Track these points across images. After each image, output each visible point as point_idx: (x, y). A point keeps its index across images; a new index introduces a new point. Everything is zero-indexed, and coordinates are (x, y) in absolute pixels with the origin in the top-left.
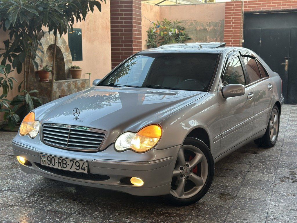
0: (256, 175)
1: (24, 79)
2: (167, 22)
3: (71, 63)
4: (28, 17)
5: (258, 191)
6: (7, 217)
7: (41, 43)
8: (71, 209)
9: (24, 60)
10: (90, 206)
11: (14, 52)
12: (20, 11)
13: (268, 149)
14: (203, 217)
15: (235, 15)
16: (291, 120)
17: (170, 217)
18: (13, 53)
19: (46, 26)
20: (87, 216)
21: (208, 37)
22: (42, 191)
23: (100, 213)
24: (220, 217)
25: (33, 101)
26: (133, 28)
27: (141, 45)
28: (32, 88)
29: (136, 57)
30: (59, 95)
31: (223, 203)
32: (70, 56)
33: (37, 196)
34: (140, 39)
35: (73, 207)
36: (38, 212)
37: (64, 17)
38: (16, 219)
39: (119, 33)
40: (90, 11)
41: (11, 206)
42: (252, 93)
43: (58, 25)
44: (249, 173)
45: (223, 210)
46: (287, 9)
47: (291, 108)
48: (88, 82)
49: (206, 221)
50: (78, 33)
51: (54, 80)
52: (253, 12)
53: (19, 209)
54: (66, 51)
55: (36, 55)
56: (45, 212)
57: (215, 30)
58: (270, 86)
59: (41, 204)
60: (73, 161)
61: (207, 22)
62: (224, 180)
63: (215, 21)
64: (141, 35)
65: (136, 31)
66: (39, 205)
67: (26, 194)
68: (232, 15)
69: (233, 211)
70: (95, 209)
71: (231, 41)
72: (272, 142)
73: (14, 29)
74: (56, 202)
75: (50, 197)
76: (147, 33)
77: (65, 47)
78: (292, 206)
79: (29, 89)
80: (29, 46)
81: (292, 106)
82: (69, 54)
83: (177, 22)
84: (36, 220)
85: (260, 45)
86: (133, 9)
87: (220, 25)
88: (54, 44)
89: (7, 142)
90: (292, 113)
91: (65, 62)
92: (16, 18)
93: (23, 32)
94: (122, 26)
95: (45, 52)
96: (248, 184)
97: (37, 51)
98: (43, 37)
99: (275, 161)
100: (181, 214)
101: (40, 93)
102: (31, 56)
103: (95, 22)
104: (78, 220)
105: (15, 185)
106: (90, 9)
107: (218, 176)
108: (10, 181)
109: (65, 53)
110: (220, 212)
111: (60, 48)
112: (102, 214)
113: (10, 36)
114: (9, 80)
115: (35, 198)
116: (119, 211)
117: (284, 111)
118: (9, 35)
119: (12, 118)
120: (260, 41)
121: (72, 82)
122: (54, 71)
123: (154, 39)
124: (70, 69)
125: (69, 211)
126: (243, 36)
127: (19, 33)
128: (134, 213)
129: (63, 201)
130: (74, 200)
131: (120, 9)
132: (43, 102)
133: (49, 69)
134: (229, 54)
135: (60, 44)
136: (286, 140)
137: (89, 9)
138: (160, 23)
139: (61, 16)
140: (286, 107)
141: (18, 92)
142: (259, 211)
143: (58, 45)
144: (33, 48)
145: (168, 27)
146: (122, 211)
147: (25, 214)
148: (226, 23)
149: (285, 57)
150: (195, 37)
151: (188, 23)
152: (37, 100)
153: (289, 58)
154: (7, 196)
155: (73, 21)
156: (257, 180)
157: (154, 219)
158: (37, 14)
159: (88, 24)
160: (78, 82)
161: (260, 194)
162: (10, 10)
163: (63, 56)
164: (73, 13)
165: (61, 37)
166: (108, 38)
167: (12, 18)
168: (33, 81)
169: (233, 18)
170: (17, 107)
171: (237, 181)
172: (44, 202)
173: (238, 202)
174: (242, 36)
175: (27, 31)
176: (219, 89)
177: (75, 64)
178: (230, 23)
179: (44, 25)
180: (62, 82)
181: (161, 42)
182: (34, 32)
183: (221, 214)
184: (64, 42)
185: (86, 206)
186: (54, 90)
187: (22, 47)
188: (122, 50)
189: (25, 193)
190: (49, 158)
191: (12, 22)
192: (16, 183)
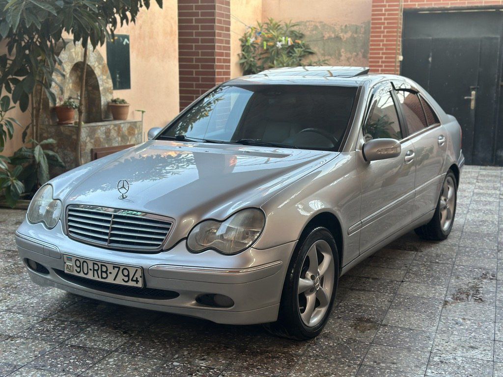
0: (416, 289)
1: (33, 121)
2: (273, 25)
3: (111, 93)
4: (38, 17)
5: (416, 316)
6: (6, 356)
7: (60, 61)
8: (110, 343)
9: (31, 88)
10: (142, 339)
11: (14, 75)
12: (25, 6)
13: (437, 243)
14: (326, 358)
15: (389, 15)
16: (477, 194)
17: (273, 357)
18: (14, 77)
19: (69, 33)
20: (137, 355)
21: (343, 50)
22: (63, 313)
23: (158, 351)
24: (353, 359)
25: (47, 158)
26: (216, 38)
27: (229, 66)
28: (45, 135)
29: (222, 90)
30: (90, 148)
31: (359, 336)
32: (110, 81)
33: (55, 320)
34: (228, 55)
35: (114, 341)
36: (56, 348)
37: (100, 18)
38: (21, 360)
39: (192, 46)
40: (144, 7)
41: (12, 338)
42: (412, 152)
43: (90, 30)
44: (405, 284)
45: (358, 348)
46: (476, 6)
47: (479, 172)
48: (140, 127)
49: (330, 366)
50: (124, 40)
51: (83, 123)
52: (419, 9)
53: (24, 343)
54: (103, 74)
55: (51, 81)
56: (69, 348)
57: (354, 38)
58: (441, 139)
59: (61, 335)
60: (119, 268)
61: (342, 26)
62: (363, 296)
63: (354, 24)
64: (229, 48)
65: (221, 41)
66: (59, 336)
67: (37, 317)
68: (384, 15)
69: (376, 350)
70: (150, 344)
71: (382, 58)
72: (444, 231)
73: (15, 37)
74: (86, 331)
75: (76, 323)
76: (240, 43)
77: (100, 66)
78: (471, 341)
79: (40, 138)
80: (39, 65)
81: (481, 169)
82: (107, 78)
83: (291, 25)
84: (53, 362)
85: (430, 65)
86: (217, 4)
87: (363, 30)
88: (83, 61)
89: (3, 227)
90: (480, 181)
91: (101, 92)
92: (19, 19)
93: (30, 41)
94: (198, 34)
95: (68, 76)
96: (401, 303)
97: (54, 74)
98: (63, 50)
99: (448, 264)
100: (291, 353)
101: (59, 145)
102: (44, 82)
103: (152, 23)
104: (123, 363)
105: (18, 302)
106: (145, 4)
107: (352, 290)
108: (9, 295)
109: (101, 77)
110: (354, 350)
111: (93, 68)
112: (161, 352)
113: (8, 49)
114: (7, 123)
115: (51, 324)
116: (188, 347)
117: (467, 178)
118: (7, 47)
119: (12, 188)
120: (430, 59)
121: (112, 126)
122: (83, 108)
123: (251, 52)
124: (110, 104)
125: (107, 347)
126: (401, 50)
127: (23, 44)
128: (214, 351)
129: (98, 330)
130: (116, 328)
131: (194, 4)
132: (64, 159)
133: (74, 104)
134: (375, 87)
135: (92, 61)
136: (467, 229)
137: (143, 4)
138: (262, 26)
139: (94, 16)
140: (470, 170)
141: (22, 142)
142: (417, 350)
143: (89, 64)
144: (48, 69)
145: (276, 33)
146: (194, 347)
147: (34, 351)
148: (373, 28)
149: (472, 87)
150: (321, 50)
151: (310, 27)
152: (53, 156)
153: (478, 88)
154: (5, 321)
155: (114, 23)
156: (415, 297)
157: (246, 361)
158: (54, 13)
159: (141, 28)
160: (122, 125)
161: (419, 320)
162: (8, 6)
163: (97, 81)
164: (115, 10)
165: (95, 50)
166: (175, 50)
167: (12, 18)
168: (47, 123)
169: (385, 19)
170: (20, 168)
171: (384, 298)
172: (66, 332)
173: (384, 333)
174: (399, 50)
175: (37, 40)
176: (358, 147)
177: (119, 94)
178: (380, 28)
179: (65, 31)
180: (96, 126)
181: (263, 58)
182: (49, 41)
183: (355, 354)
184: (100, 58)
185: (135, 339)
186: (82, 140)
187: (28, 68)
188: (197, 73)
189: (35, 316)
190: (78, 262)
191: (12, 25)
192: (19, 299)
